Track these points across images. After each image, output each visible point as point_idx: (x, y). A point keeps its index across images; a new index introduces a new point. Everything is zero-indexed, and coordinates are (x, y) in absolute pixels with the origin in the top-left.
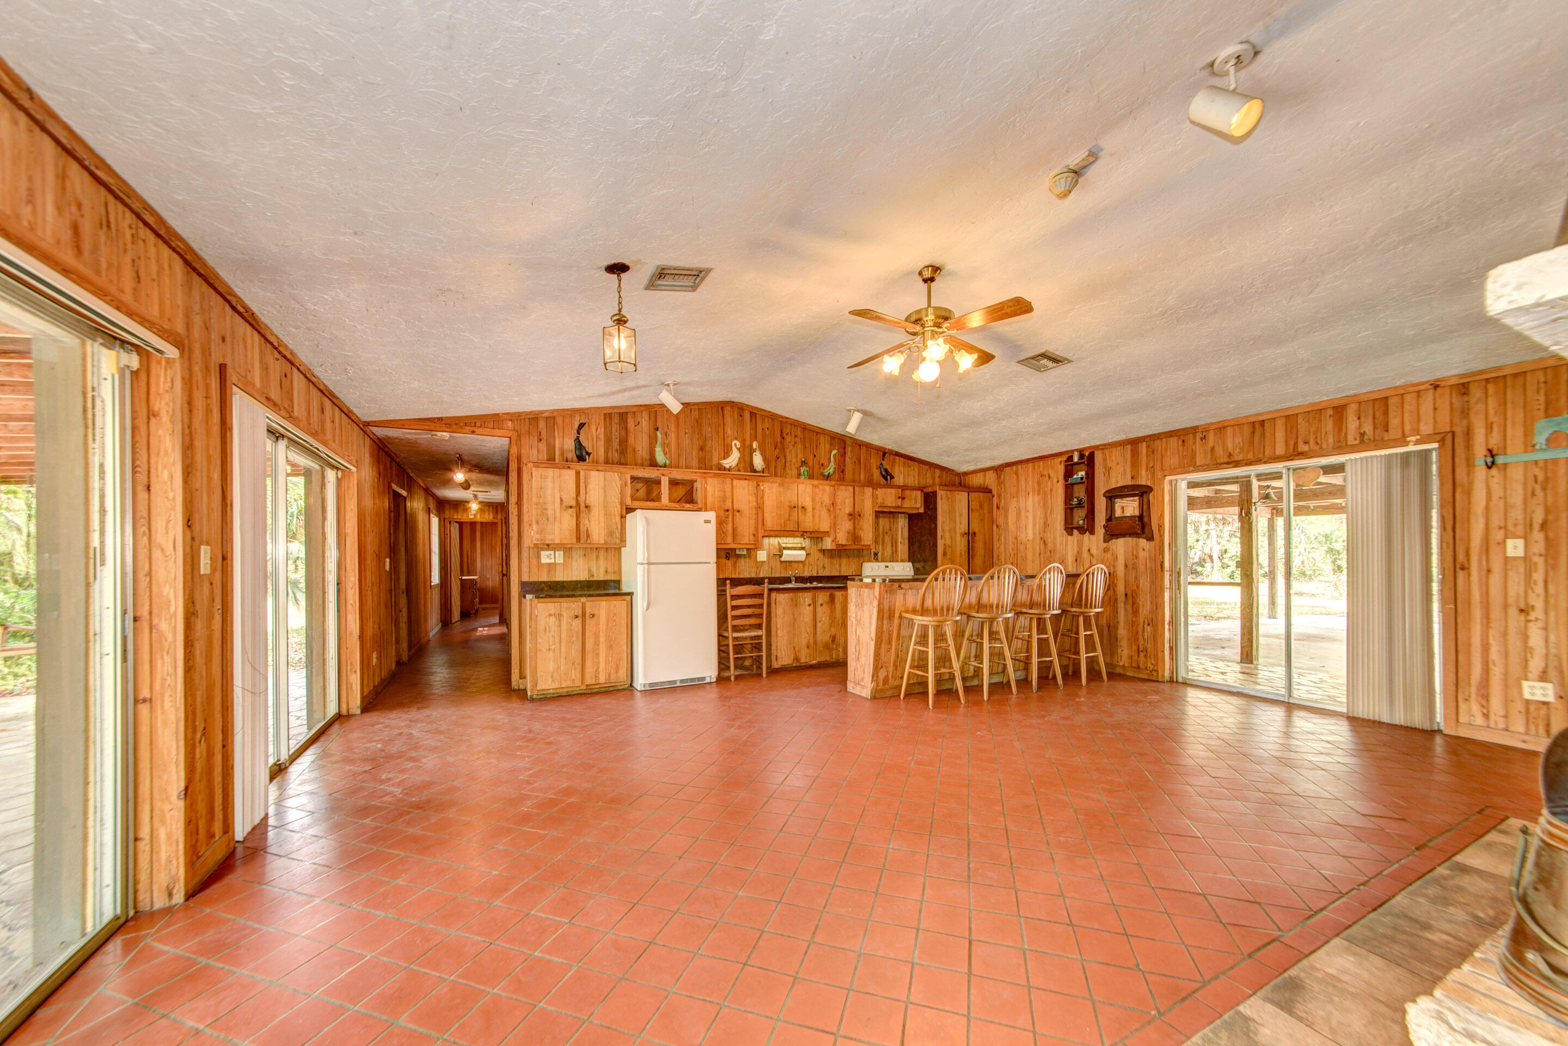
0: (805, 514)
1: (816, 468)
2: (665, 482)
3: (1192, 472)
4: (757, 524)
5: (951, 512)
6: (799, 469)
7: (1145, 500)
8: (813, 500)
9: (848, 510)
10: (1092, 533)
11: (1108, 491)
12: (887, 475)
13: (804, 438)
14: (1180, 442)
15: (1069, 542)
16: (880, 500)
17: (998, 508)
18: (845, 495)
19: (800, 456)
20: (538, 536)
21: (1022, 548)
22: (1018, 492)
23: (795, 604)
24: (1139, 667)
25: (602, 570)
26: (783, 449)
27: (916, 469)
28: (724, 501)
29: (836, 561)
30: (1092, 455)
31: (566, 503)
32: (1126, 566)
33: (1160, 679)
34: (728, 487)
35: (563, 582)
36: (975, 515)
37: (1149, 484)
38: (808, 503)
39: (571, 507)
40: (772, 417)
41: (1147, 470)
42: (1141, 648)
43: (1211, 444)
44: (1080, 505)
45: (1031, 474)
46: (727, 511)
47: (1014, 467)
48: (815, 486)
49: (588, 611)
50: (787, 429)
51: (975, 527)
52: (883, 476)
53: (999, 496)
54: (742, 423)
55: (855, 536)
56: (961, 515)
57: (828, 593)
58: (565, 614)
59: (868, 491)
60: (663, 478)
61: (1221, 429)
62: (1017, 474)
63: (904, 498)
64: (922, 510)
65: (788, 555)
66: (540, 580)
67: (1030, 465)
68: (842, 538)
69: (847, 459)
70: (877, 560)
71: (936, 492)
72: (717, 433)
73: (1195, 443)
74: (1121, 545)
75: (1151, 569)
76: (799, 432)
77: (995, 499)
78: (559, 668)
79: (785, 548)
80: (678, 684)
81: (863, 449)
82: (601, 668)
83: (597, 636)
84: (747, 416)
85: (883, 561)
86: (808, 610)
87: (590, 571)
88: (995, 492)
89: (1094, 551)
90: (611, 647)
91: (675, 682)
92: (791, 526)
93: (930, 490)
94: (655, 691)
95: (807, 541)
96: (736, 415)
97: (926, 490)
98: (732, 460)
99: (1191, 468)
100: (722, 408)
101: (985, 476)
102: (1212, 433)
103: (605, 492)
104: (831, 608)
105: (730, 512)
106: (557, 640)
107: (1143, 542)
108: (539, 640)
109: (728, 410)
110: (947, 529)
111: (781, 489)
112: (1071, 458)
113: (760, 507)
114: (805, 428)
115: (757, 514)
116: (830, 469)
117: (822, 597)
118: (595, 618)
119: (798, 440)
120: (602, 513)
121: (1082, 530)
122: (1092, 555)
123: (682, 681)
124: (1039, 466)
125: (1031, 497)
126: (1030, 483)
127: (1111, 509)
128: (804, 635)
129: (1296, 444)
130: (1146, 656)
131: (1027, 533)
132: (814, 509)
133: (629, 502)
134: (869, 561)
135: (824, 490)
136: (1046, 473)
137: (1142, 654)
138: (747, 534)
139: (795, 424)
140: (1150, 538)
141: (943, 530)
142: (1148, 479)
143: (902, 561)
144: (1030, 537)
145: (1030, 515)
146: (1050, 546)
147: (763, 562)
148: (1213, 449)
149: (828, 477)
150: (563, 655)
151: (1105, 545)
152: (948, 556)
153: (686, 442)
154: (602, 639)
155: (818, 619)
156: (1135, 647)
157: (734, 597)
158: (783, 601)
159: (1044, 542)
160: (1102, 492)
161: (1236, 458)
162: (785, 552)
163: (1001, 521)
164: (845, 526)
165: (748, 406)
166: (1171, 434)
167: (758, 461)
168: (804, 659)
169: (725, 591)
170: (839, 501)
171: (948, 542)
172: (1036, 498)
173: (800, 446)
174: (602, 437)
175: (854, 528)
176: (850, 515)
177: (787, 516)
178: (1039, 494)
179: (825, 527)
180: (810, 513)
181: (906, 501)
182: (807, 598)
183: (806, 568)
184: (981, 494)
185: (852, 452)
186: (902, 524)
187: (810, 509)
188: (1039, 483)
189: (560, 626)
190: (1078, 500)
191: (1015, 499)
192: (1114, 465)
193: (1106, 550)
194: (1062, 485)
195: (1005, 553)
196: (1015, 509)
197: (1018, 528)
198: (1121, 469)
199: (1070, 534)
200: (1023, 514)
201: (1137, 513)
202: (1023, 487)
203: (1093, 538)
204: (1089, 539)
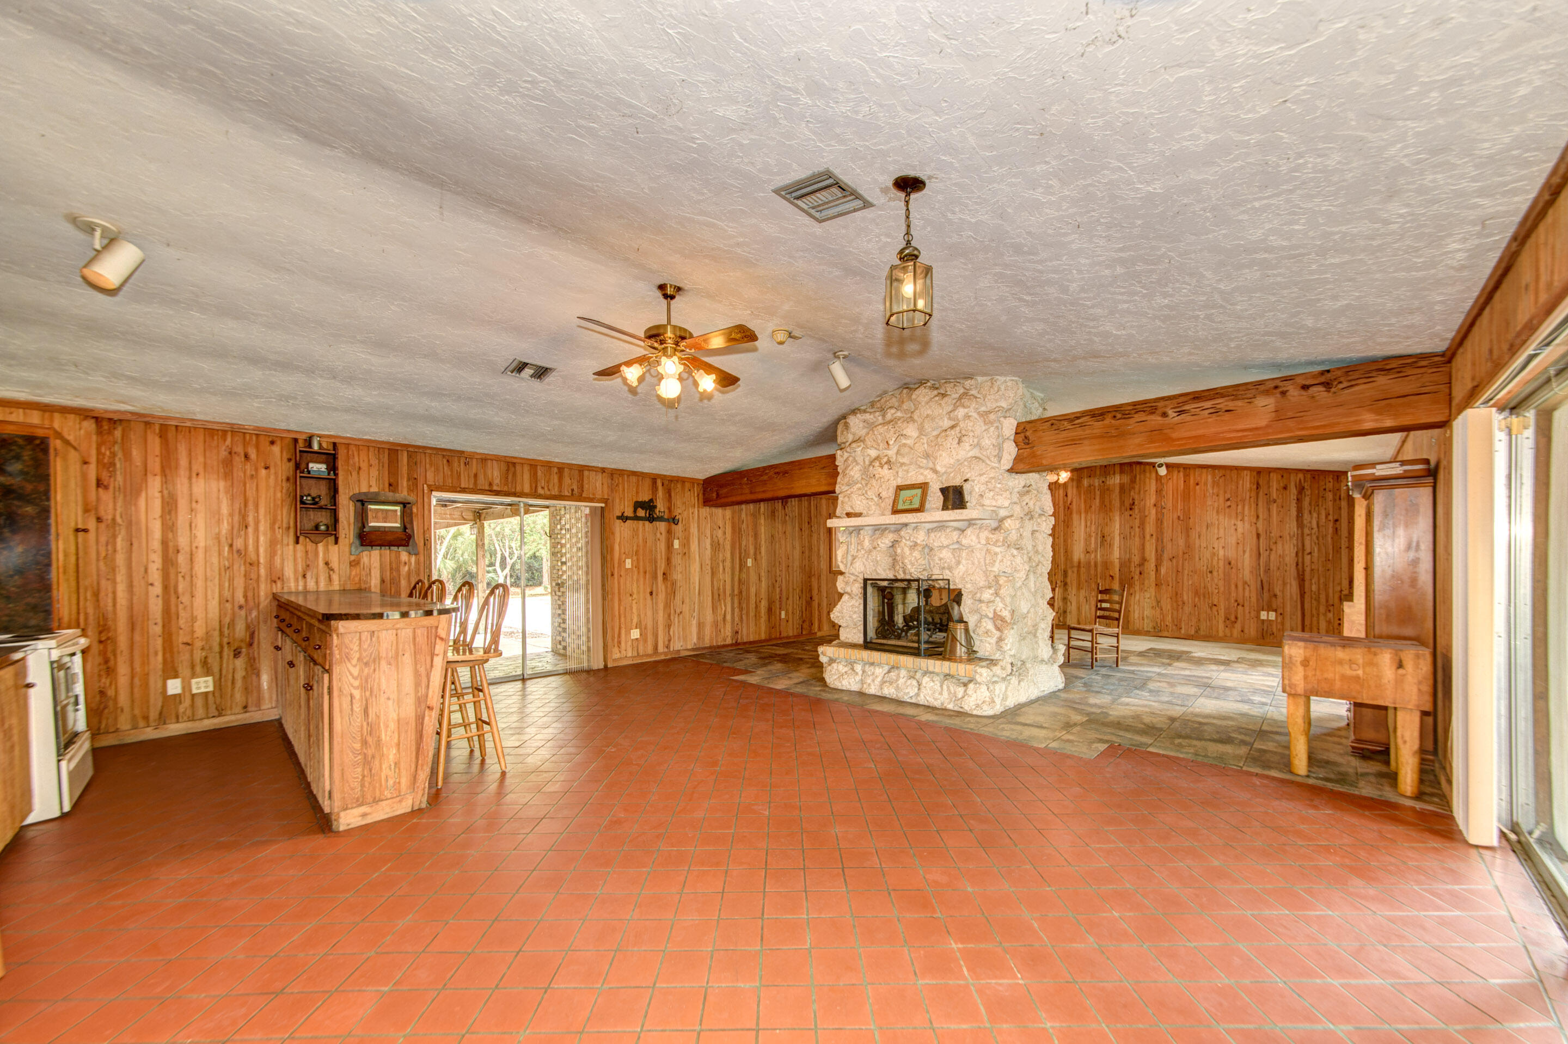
3: (459, 492)
7: (408, 511)
10: (336, 539)
11: (359, 494)
14: (445, 461)
17: (102, 486)
30: (334, 446)
32: (383, 581)
41: (408, 480)
43: (474, 471)
44: (316, 505)
53: (107, 466)
61: (484, 460)
73: (459, 465)
74: (374, 558)
89: (335, 564)
99: (458, 489)
102: (474, 461)
107: (404, 556)
112: (297, 443)
121: (317, 537)
122: (333, 570)
127: (362, 516)
140: (412, 549)
142: (409, 489)
148: (476, 476)
151: (354, 556)
160: (350, 492)
161: (495, 488)
166: (432, 451)
190: (313, 499)
191: (158, 479)
192: (364, 465)
193: (354, 564)
194: (276, 473)
195: (129, 567)
196: (158, 495)
197: (169, 527)
198: (374, 473)
199: (297, 542)
200: (183, 504)
201: (398, 525)
202: (183, 462)
203: (334, 549)
204: (327, 551)
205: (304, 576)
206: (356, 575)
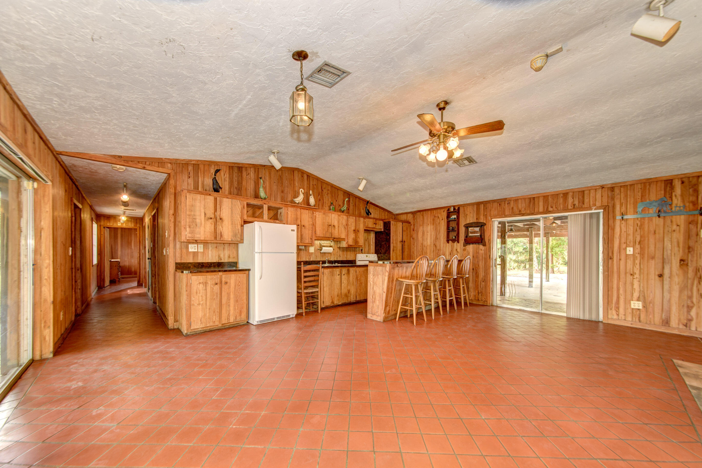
0: (335, 229)
1: (337, 207)
2: (265, 207)
3: (504, 217)
4: (312, 233)
5: (396, 231)
6: (329, 207)
7: (483, 229)
8: (338, 222)
9: (353, 228)
10: (458, 242)
11: (466, 224)
12: (368, 213)
13: (332, 191)
14: (499, 205)
15: (447, 246)
16: (366, 225)
17: (413, 230)
18: (352, 220)
19: (330, 200)
20: (190, 235)
21: (425, 248)
22: (423, 223)
23: (332, 274)
24: (478, 300)
25: (226, 256)
26: (322, 196)
27: (378, 211)
28: (297, 220)
29: (345, 253)
30: (459, 208)
31: (208, 216)
32: (473, 257)
33: (488, 305)
34: (299, 213)
35: (203, 263)
36: (405, 233)
37: (485, 222)
38: (336, 224)
39: (211, 218)
40: (318, 179)
41: (483, 216)
42: (480, 292)
43: (512, 206)
44: (453, 230)
45: (429, 216)
46: (298, 225)
47: (422, 212)
48: (339, 215)
49: (223, 280)
50: (324, 186)
51: (405, 239)
52: (366, 213)
53: (414, 225)
54: (303, 180)
55: (356, 241)
56: (400, 233)
57: (347, 269)
58: (209, 283)
59: (362, 219)
60: (264, 205)
61: (516, 200)
62: (423, 215)
63: (376, 224)
64: (383, 230)
65: (325, 249)
66: (188, 262)
67: (429, 212)
68: (351, 242)
69: (350, 203)
70: (362, 253)
71: (390, 222)
72: (291, 185)
73: (505, 205)
74: (471, 248)
75: (485, 258)
76: (329, 188)
77: (412, 227)
78: (205, 315)
79: (324, 246)
80: (276, 320)
81: (357, 199)
82: (231, 313)
83: (229, 294)
84: (305, 177)
85: (365, 253)
86: (338, 277)
87: (219, 256)
88: (412, 223)
89: (459, 250)
90: (237, 301)
91: (274, 319)
92: (328, 235)
93: (387, 221)
94: (264, 325)
95: (333, 242)
96: (300, 176)
97: (385, 221)
98: (300, 199)
99: (503, 216)
100: (293, 171)
101: (407, 216)
102: (512, 202)
103: (232, 211)
104: (348, 276)
105: (300, 226)
106: (204, 298)
107: (481, 247)
108: (193, 299)
109: (296, 173)
110: (394, 239)
111: (324, 216)
112: (449, 210)
113: (314, 225)
114: (333, 186)
115: (312, 228)
116: (345, 208)
117: (344, 270)
118: (228, 284)
119: (329, 192)
120: (230, 223)
121: (453, 241)
122: (458, 252)
123: (278, 318)
124: (433, 213)
125: (429, 227)
126: (429, 220)
127: (467, 232)
128: (336, 290)
129: (548, 208)
130: (482, 295)
131: (427, 242)
132: (338, 227)
133: (245, 218)
134: (359, 253)
135: (343, 218)
136: (437, 215)
137: (480, 294)
138: (307, 238)
139: (328, 184)
140: (484, 245)
141: (393, 240)
142: (484, 220)
143: (372, 253)
144: (429, 243)
145: (429, 234)
146: (438, 248)
147: (312, 253)
148: (513, 208)
149: (343, 212)
150: (208, 307)
151: (464, 248)
152: (395, 252)
153: (275, 187)
154: (232, 296)
155: (342, 282)
156: (477, 291)
157: (306, 271)
158: (327, 273)
159: (436, 246)
160: (463, 224)
161: (522, 212)
162: (324, 248)
163: (415, 236)
164: (352, 236)
165: (306, 172)
166: (494, 201)
167: (312, 201)
168: (336, 302)
169: (301, 268)
170: (349, 223)
171: (395, 245)
172: (432, 227)
173: (330, 195)
174: (227, 179)
175: (356, 237)
176: (354, 230)
177: (326, 230)
178: (433, 224)
179: (343, 236)
180: (337, 229)
181: (377, 225)
182: (337, 271)
183: (332, 256)
184: (407, 224)
185: (353, 200)
186: (372, 236)
187: (337, 227)
188: (433, 220)
189: (206, 290)
190: (452, 228)
191: (422, 227)
192: (468, 213)
193: (464, 250)
194: (444, 221)
195: (417, 250)
196: (422, 231)
197: (423, 240)
198: (472, 215)
199: (448, 242)
200: (425, 233)
201: (479, 234)
202: (426, 222)
203: (459, 244)
204: (457, 245)
205: (450, 254)
206: (465, 254)
